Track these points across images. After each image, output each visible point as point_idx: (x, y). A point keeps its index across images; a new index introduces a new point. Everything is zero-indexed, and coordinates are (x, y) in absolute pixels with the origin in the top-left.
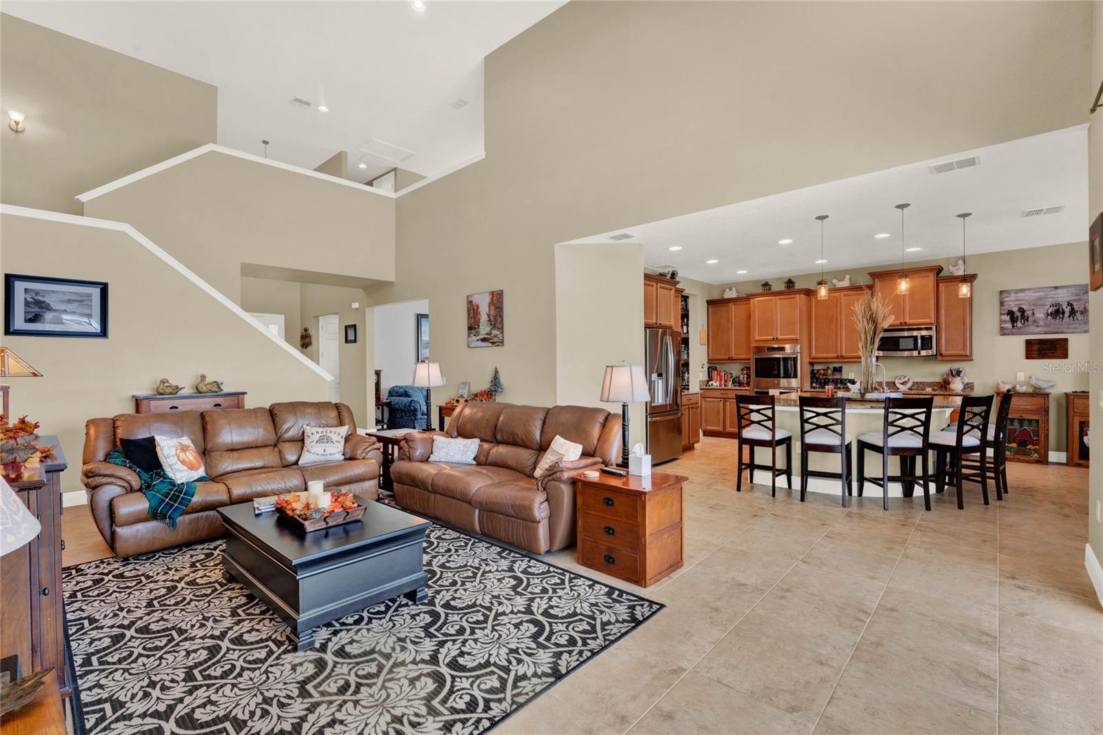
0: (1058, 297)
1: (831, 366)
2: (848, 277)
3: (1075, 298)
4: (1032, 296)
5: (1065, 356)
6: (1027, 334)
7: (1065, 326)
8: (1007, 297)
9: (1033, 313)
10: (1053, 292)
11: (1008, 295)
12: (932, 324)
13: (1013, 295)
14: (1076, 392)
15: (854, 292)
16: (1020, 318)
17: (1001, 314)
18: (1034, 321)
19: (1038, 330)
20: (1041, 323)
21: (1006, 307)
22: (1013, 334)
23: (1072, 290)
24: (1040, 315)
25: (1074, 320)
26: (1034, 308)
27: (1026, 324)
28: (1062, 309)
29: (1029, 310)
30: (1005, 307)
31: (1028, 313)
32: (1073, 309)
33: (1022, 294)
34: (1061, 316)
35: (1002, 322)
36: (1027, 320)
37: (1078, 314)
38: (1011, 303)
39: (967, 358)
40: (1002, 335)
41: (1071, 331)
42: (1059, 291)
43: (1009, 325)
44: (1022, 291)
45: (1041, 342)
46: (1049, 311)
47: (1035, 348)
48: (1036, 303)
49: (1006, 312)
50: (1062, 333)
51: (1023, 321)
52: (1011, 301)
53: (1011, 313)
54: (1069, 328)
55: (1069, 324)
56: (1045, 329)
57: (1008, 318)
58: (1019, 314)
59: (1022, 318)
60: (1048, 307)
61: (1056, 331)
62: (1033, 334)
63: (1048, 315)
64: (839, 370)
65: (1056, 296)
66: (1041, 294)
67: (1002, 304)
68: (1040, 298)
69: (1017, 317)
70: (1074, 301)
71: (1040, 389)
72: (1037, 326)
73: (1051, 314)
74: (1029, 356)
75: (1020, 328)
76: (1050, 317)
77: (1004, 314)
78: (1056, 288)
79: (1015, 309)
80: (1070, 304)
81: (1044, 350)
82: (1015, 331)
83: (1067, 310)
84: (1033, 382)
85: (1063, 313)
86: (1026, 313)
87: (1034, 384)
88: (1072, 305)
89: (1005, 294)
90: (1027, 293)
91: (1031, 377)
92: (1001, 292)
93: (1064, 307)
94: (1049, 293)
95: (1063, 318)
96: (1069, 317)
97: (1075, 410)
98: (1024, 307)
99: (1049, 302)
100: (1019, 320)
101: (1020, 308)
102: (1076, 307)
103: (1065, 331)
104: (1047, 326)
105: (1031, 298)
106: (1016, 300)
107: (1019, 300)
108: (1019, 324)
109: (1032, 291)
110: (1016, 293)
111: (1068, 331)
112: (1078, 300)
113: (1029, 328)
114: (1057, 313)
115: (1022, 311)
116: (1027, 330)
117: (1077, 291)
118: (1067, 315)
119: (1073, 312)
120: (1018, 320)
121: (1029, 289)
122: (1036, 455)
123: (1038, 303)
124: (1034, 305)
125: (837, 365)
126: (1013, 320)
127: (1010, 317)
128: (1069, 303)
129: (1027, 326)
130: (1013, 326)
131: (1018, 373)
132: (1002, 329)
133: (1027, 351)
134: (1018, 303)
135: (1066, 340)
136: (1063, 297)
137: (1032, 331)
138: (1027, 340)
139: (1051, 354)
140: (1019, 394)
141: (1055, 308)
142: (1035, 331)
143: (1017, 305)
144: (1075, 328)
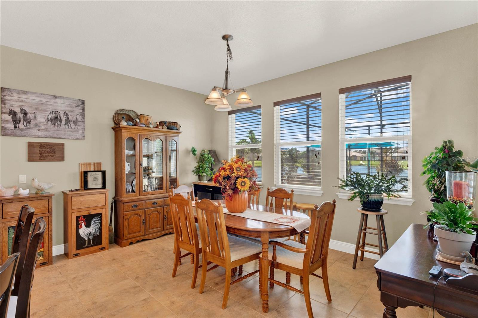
0: (56, 106)
3: (70, 109)
4: (33, 99)
5: (62, 159)
6: (30, 136)
7: (62, 132)
8: (8, 95)
9: (35, 117)
10: (53, 100)
11: (9, 93)
13: (15, 94)
14: (72, 191)
16: (22, 120)
17: (3, 113)
18: (36, 125)
19: (40, 133)
20: (43, 127)
21: (8, 107)
22: (15, 135)
23: (67, 101)
24: (41, 119)
25: (69, 128)
26: (36, 112)
27: (28, 126)
28: (60, 118)
29: (30, 113)
30: (6, 106)
31: (30, 116)
32: (68, 118)
33: (24, 96)
34: (59, 123)
36: (29, 122)
37: (72, 123)
38: (13, 103)
40: (3, 135)
41: (67, 137)
42: (58, 100)
43: (11, 126)
44: (24, 92)
45: (42, 145)
46: (50, 117)
47: (37, 150)
48: (38, 108)
49: (8, 111)
50: (60, 138)
51: (25, 123)
52: (13, 100)
53: (13, 113)
54: (65, 134)
55: (65, 131)
56: (46, 133)
57: (9, 118)
58: (21, 116)
59: (24, 120)
60: (48, 113)
61: (56, 136)
62: (35, 137)
63: (48, 121)
65: (55, 104)
66: (42, 99)
67: (3, 102)
68: (41, 103)
69: (20, 118)
70: (69, 111)
71: (42, 190)
72: (39, 130)
73: (51, 120)
74: (30, 159)
75: (22, 130)
76: (49, 122)
77: (5, 113)
78: (55, 97)
79: (18, 110)
80: (65, 114)
81: (45, 152)
82: (17, 132)
83: (64, 118)
84: (36, 184)
85: (61, 120)
86: (28, 116)
87: (37, 187)
88: (67, 114)
89: (6, 93)
90: (29, 96)
91: (33, 179)
92: (3, 89)
93: (62, 115)
94: (50, 101)
95: (60, 125)
96: (65, 125)
97: (73, 208)
98: (28, 110)
99: (49, 108)
100: (22, 122)
101: (22, 110)
102: (70, 117)
103: (62, 137)
104: (48, 130)
105: (34, 102)
106: (18, 101)
107: (22, 101)
108: (21, 126)
109: (34, 95)
110: (19, 94)
111: (64, 137)
112: (72, 111)
113: (31, 130)
114: (56, 120)
115: (25, 114)
116: (29, 132)
117: (71, 104)
118: (63, 122)
119: (68, 121)
120: (20, 121)
121: (32, 93)
122: (41, 258)
123: (40, 107)
124: (36, 109)
126: (16, 121)
127: (12, 118)
128: (65, 112)
129: (30, 128)
130: (15, 127)
131: (20, 176)
132: (3, 129)
133: (29, 154)
134: (20, 104)
135: (63, 145)
136: (61, 106)
137: (33, 134)
138: (29, 143)
139: (50, 157)
140: (24, 198)
141: (54, 115)
142: (37, 134)
143: (19, 106)
144: (70, 135)
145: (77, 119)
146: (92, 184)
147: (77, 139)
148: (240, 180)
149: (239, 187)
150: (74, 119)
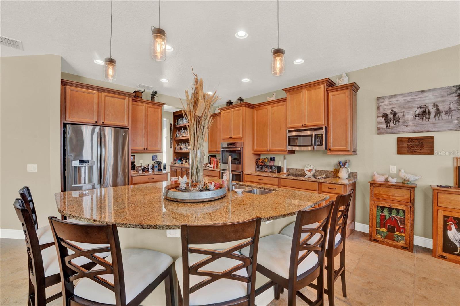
0: (424, 100)
1: (268, 157)
2: (275, 94)
3: (440, 99)
4: (401, 100)
5: (431, 152)
6: (399, 133)
7: (431, 125)
8: (382, 102)
9: (403, 115)
10: (420, 96)
13: (387, 100)
15: (277, 104)
16: (392, 120)
17: (378, 117)
18: (404, 122)
19: (408, 129)
20: (410, 123)
21: (382, 111)
22: (386, 133)
23: (437, 93)
24: (409, 116)
25: (439, 120)
26: (404, 110)
27: (397, 124)
28: (429, 110)
29: (399, 113)
30: (380, 111)
31: (399, 115)
32: (438, 110)
33: (394, 99)
34: (427, 116)
35: (379, 123)
36: (398, 121)
37: (443, 114)
38: (385, 107)
39: (353, 152)
40: (378, 134)
41: (436, 129)
42: (426, 94)
43: (384, 126)
44: (394, 96)
45: (410, 140)
46: (417, 113)
47: (406, 144)
48: (405, 106)
49: (382, 114)
50: (428, 131)
51: (395, 122)
52: (385, 105)
53: (385, 115)
54: (434, 127)
55: (434, 124)
56: (413, 128)
57: (382, 120)
58: (391, 116)
59: (394, 119)
60: (416, 109)
61: (424, 130)
62: (403, 133)
63: (416, 116)
64: (272, 159)
65: (423, 99)
66: (410, 98)
67: (378, 108)
68: (409, 102)
69: (390, 118)
70: (439, 102)
71: (408, 181)
72: (407, 126)
73: (419, 115)
74: (399, 152)
75: (392, 128)
76: (417, 117)
77: (379, 117)
78: (423, 92)
79: (389, 112)
80: (435, 106)
81: (413, 146)
82: (389, 130)
83: (433, 111)
84: (403, 174)
85: (429, 113)
86: (397, 115)
87: (403, 177)
88: (437, 106)
89: (381, 100)
90: (398, 98)
91: (400, 170)
92: (378, 99)
93: (430, 108)
94: (418, 97)
95: (429, 118)
96: (435, 117)
99: (417, 104)
100: (392, 121)
101: (392, 111)
102: (441, 108)
103: (431, 130)
104: (415, 125)
105: (402, 102)
106: (390, 104)
107: (392, 104)
108: (392, 124)
109: (402, 96)
110: (389, 99)
111: (434, 130)
112: (444, 101)
113: (399, 127)
114: (424, 113)
115: (394, 114)
116: (398, 129)
117: (443, 93)
118: (432, 115)
119: (438, 112)
120: (390, 121)
121: (400, 95)
122: (402, 241)
123: (407, 106)
124: (404, 108)
125: (272, 156)
126: (387, 122)
127: (385, 119)
128: (434, 104)
129: (399, 126)
130: (387, 126)
131: (391, 166)
132: (379, 129)
133: (398, 148)
134: (391, 106)
135: (432, 138)
136: (429, 99)
137: (402, 130)
138: (398, 138)
139: (418, 151)
141: (422, 109)
142: (405, 130)
143: (390, 108)
144: (440, 127)
145: (450, 108)
147: (451, 130)
150: (447, 108)
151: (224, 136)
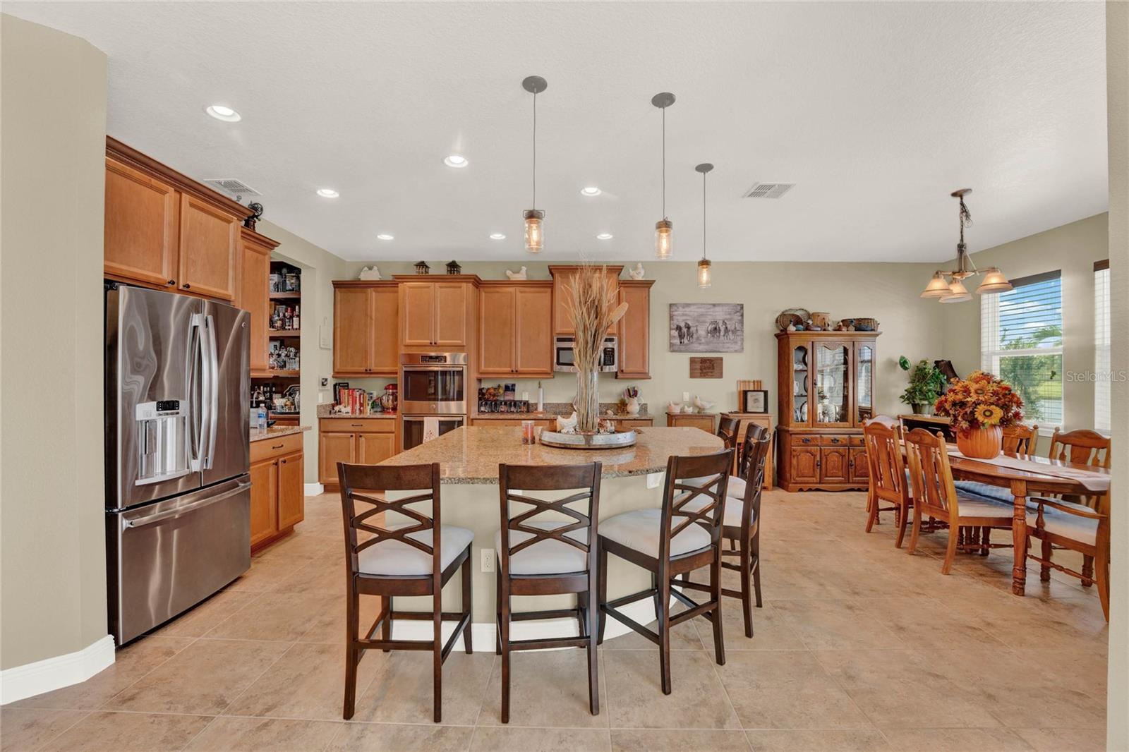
1: (503, 384)
2: (524, 269)
3: (728, 317)
4: (693, 311)
5: (721, 376)
6: (692, 351)
8: (676, 311)
9: (697, 330)
10: (712, 310)
11: (676, 308)
12: (614, 334)
13: (681, 309)
14: (731, 413)
15: (532, 289)
17: (671, 329)
19: (701, 347)
20: (703, 341)
21: (675, 322)
22: (681, 351)
23: (725, 308)
24: (702, 332)
25: (727, 339)
32: (726, 328)
33: (687, 309)
34: (718, 334)
35: (671, 337)
36: (692, 336)
37: (730, 333)
38: (679, 318)
39: (644, 375)
40: (671, 352)
42: (717, 309)
43: (677, 341)
44: (688, 305)
45: (703, 360)
46: (709, 329)
47: (698, 366)
48: (699, 319)
49: (675, 326)
50: (719, 352)
51: (689, 338)
52: (679, 315)
53: (679, 328)
54: (723, 347)
56: (706, 347)
57: (675, 333)
58: (685, 330)
59: (688, 335)
61: (714, 349)
62: (697, 352)
64: (510, 389)
66: (703, 310)
67: (671, 318)
68: (702, 315)
69: (684, 333)
70: (727, 319)
71: (704, 409)
74: (692, 376)
75: (686, 345)
78: (714, 305)
79: (682, 325)
80: (724, 323)
81: (705, 369)
82: (682, 347)
83: (722, 329)
84: (697, 402)
85: (720, 330)
86: (691, 329)
87: (700, 405)
89: (674, 308)
90: (692, 308)
91: (696, 397)
92: (671, 305)
94: (709, 310)
96: (724, 336)
98: (689, 322)
99: (709, 319)
101: (686, 323)
102: (729, 327)
103: (721, 350)
104: (708, 343)
105: (696, 314)
106: (683, 315)
107: (686, 315)
108: (685, 341)
109: (695, 307)
110: (683, 308)
111: (724, 350)
112: (730, 320)
115: (688, 327)
117: (730, 310)
118: (722, 333)
119: (726, 331)
120: (684, 336)
121: (694, 304)
124: (698, 321)
125: (510, 382)
126: (681, 336)
127: (678, 333)
128: (724, 321)
130: (681, 343)
131: (684, 392)
132: (671, 345)
133: (691, 369)
134: (685, 318)
135: (721, 359)
136: (720, 314)
137: (695, 349)
138: (691, 358)
139: (709, 374)
140: (689, 416)
141: (713, 326)
142: (699, 349)
143: (683, 320)
144: (728, 348)
145: (735, 328)
146: (753, 407)
147: (736, 351)
148: (981, 408)
149: (981, 418)
150: (733, 328)
151: (409, 339)
